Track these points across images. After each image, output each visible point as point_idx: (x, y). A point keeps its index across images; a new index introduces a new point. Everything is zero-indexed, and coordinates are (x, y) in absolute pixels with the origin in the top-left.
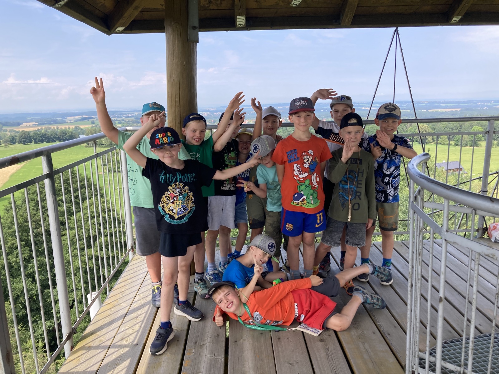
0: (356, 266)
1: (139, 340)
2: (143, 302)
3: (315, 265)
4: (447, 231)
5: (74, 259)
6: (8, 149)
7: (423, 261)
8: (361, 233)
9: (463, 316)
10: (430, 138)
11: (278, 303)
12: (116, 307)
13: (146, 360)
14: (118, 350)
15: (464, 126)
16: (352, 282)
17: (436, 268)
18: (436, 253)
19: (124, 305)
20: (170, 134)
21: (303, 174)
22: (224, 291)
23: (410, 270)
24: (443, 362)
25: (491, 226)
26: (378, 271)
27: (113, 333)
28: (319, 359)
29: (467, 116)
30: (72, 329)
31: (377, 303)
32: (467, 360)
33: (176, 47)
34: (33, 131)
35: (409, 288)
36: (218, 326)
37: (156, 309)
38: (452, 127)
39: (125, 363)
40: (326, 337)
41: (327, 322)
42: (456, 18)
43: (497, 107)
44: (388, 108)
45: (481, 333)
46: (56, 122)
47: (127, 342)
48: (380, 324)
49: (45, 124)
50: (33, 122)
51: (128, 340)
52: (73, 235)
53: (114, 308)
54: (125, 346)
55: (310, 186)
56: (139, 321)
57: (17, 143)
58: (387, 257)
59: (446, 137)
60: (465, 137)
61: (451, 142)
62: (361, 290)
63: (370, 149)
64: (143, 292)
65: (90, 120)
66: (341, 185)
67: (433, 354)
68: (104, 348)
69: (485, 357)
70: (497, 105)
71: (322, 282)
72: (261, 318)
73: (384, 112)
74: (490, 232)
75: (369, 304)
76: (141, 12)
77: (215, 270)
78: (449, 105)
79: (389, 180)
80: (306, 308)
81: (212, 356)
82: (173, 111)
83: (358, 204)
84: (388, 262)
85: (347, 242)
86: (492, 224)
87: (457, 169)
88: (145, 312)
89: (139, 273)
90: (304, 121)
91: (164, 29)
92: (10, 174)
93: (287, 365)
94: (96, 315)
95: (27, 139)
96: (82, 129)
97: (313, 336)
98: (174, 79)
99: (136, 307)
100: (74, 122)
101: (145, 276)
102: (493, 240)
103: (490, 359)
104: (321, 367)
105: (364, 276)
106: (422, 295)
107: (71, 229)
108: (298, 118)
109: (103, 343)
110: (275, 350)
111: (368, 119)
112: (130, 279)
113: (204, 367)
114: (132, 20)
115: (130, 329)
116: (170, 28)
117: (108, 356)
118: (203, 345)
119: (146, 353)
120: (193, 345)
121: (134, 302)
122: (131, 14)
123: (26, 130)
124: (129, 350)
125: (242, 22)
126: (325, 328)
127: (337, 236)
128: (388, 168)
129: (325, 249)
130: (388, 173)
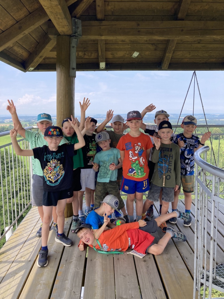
1: (32, 257)
3: (144, 212)
4: (214, 195)
5: (5, 205)
8: (171, 193)
11: (118, 238)
12: (20, 236)
13: (35, 271)
14: (18, 264)
16: (166, 224)
17: (209, 218)
19: (25, 235)
20: (58, 130)
21: (134, 157)
26: (183, 216)
27: (16, 253)
28: (142, 273)
31: (181, 237)
33: (62, 80)
36: (81, 250)
39: (21, 272)
40: (147, 259)
41: (148, 249)
47: (24, 259)
48: (182, 251)
51: (25, 258)
52: (5, 190)
53: (19, 237)
54: (23, 262)
55: (139, 164)
56: (33, 246)
58: (188, 209)
62: (171, 229)
63: (177, 142)
64: (38, 227)
66: (159, 164)
68: (9, 262)
71: (146, 224)
72: (107, 248)
73: (187, 120)
75: (176, 238)
76: (44, 59)
77: (82, 214)
79: (188, 162)
80: (136, 241)
81: (76, 269)
82: (60, 117)
83: (169, 176)
84: (188, 212)
85: (163, 199)
88: (37, 240)
90: (134, 125)
91: (56, 69)
93: (122, 276)
97: (139, 258)
98: (61, 98)
99: (32, 236)
100: (9, 122)
104: (143, 279)
105: (173, 219)
106: (208, 233)
107: (4, 186)
108: (131, 123)
109: (9, 259)
110: (115, 267)
111: (178, 125)
112: (31, 219)
113: (70, 276)
114: (38, 64)
115: (27, 251)
116: (59, 68)
117: (11, 268)
118: (71, 262)
119: (35, 267)
120: (65, 262)
121: (31, 234)
122: (38, 61)
124: (25, 264)
125: (103, 66)
126: (147, 253)
127: (157, 195)
128: (188, 154)
129: (150, 203)
130: (188, 157)
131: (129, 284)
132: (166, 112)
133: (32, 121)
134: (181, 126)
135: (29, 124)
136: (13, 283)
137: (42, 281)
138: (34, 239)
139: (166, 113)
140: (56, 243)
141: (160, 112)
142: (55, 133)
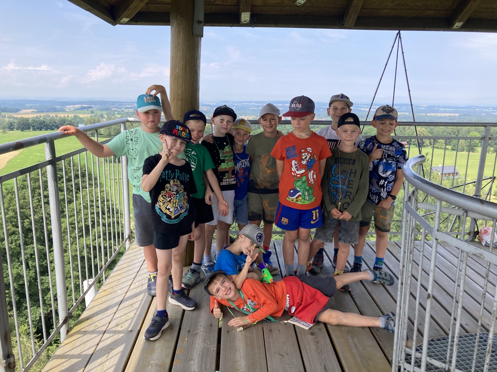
1: (133, 326)
2: (138, 290)
4: (438, 231)
6: (5, 135)
7: (414, 261)
8: (354, 230)
9: (450, 314)
10: (427, 142)
12: (112, 294)
13: (140, 346)
14: (113, 336)
15: (462, 132)
17: (426, 268)
18: (427, 254)
19: (120, 292)
21: (300, 170)
22: (220, 280)
23: (401, 268)
24: (428, 359)
25: (482, 230)
26: (380, 278)
27: (109, 319)
28: (309, 352)
29: (465, 121)
30: (69, 313)
32: (451, 357)
33: (181, 40)
34: (31, 118)
35: (399, 286)
37: (151, 297)
38: (449, 131)
39: (119, 348)
40: (316, 330)
41: (319, 316)
42: (458, 24)
43: (494, 114)
44: (385, 110)
45: (467, 332)
46: (55, 110)
47: (122, 329)
49: (44, 111)
50: (31, 109)
51: (123, 326)
53: (110, 295)
54: (120, 332)
55: (307, 182)
56: (134, 309)
57: (15, 129)
58: (380, 257)
59: (443, 141)
60: (462, 141)
61: (447, 147)
64: (139, 281)
65: (89, 109)
66: (332, 185)
67: (419, 350)
68: (99, 333)
69: (470, 356)
70: (495, 112)
74: (481, 236)
76: (147, 4)
77: (210, 262)
78: (448, 109)
79: (384, 184)
80: (297, 300)
81: (204, 344)
82: (175, 103)
83: (348, 203)
84: (380, 261)
85: (340, 239)
86: (483, 228)
87: (453, 173)
88: (140, 300)
89: (135, 262)
91: (169, 22)
92: (7, 160)
93: (278, 356)
94: (92, 301)
95: (25, 125)
96: (81, 119)
97: (304, 329)
98: (177, 72)
99: (131, 294)
100: (74, 110)
101: (141, 265)
102: (484, 244)
103: (475, 357)
104: (311, 359)
106: (411, 294)
109: (98, 328)
110: (267, 342)
111: (367, 120)
112: (126, 267)
113: (196, 355)
114: (137, 11)
115: (125, 316)
116: (175, 21)
117: (103, 341)
118: (197, 333)
119: (140, 340)
120: (187, 333)
121: (130, 290)
122: (137, 6)
123: (24, 116)
124: (124, 336)
125: (246, 19)
126: (316, 322)
127: (330, 232)
128: (385, 171)
129: (318, 245)
130: (384, 176)
131: (289, 367)
132: (347, 98)
133: (113, 109)
134: (371, 123)
135: (107, 114)
136: (109, 364)
137: (152, 360)
138: (135, 299)
139: (347, 100)
140: (170, 305)
141: (337, 96)
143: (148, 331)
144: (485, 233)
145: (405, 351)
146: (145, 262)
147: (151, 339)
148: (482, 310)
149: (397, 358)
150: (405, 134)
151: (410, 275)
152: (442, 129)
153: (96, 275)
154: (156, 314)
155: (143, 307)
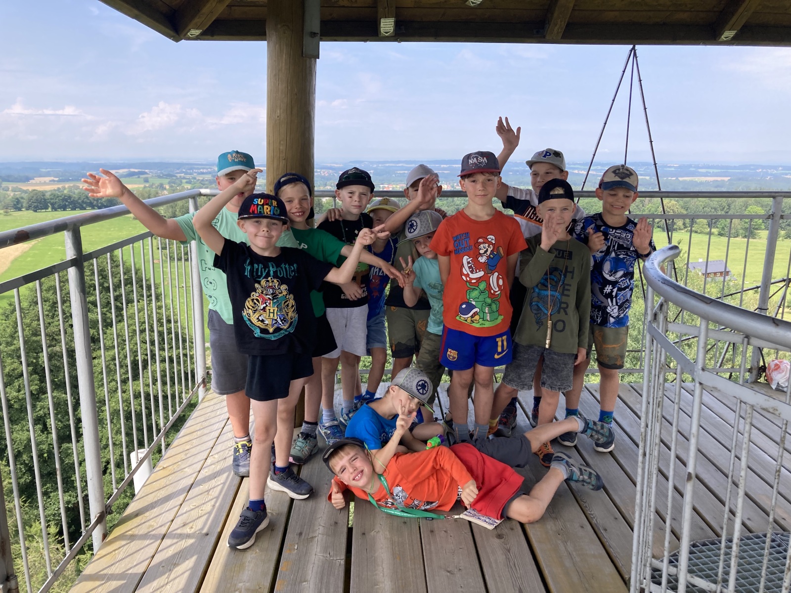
0: (557, 420)
1: (210, 527)
2: (218, 467)
3: (493, 417)
5: (111, 397)
6: (8, 218)
7: (663, 417)
8: (566, 370)
9: (723, 503)
10: (679, 223)
12: (176, 474)
13: (222, 558)
14: (177, 542)
15: (735, 205)
16: (549, 446)
17: (684, 428)
18: (686, 406)
19: (188, 471)
20: (276, 202)
21: (477, 272)
22: (349, 454)
23: (643, 430)
24: (689, 575)
25: (771, 364)
26: (592, 429)
27: (170, 515)
28: (494, 566)
29: (740, 189)
30: (106, 506)
31: (589, 480)
32: (727, 573)
33: (284, 64)
34: (49, 191)
35: (640, 458)
36: (336, 508)
37: (239, 479)
38: (714, 206)
39: (187, 562)
40: (506, 530)
41: (508, 509)
42: (729, 34)
44: (619, 173)
45: (750, 531)
47: (193, 531)
48: (592, 513)
51: (194, 527)
52: (111, 358)
53: (173, 475)
54: (188, 536)
55: (487, 292)
56: (211, 497)
57: (23, 209)
58: (607, 409)
59: (705, 221)
60: (736, 221)
61: (713, 230)
62: (564, 459)
64: (220, 452)
65: (141, 176)
66: (537, 290)
67: (673, 562)
68: (155, 537)
69: (755, 570)
70: (787, 174)
72: (405, 497)
73: (611, 178)
74: (770, 374)
75: (577, 481)
76: (229, 6)
77: (334, 420)
78: (711, 171)
79: (612, 291)
81: (325, 555)
82: (275, 165)
83: (563, 322)
84: (607, 417)
85: (544, 383)
86: (773, 361)
87: (721, 273)
88: (222, 484)
89: (213, 421)
90: (481, 189)
91: (265, 35)
92: (12, 258)
93: (444, 573)
94: (143, 486)
95: (40, 202)
97: (485, 529)
98: (279, 115)
99: (207, 474)
101: (222, 426)
102: (774, 387)
103: (764, 572)
104: (497, 578)
105: (569, 436)
106: (660, 470)
107: (109, 348)
108: (473, 184)
109: (154, 530)
110: (426, 550)
111: (584, 190)
112: (199, 430)
113: (312, 573)
114: (214, 19)
115: (196, 510)
116: (275, 33)
117: (161, 551)
118: (312, 537)
119: (222, 549)
120: (297, 537)
121: (205, 468)
122: (213, 10)
123: (39, 188)
124: (195, 542)
125: (389, 29)
126: (505, 517)
127: (528, 374)
128: (613, 271)
129: (509, 393)
130: (612, 278)
131: (462, 592)
133: (178, 175)
135: (169, 183)
136: (170, 588)
137: (241, 583)
138: (213, 481)
142: (267, 208)
143: (235, 535)
144: (776, 369)
145: (651, 564)
146: (229, 422)
147: (238, 547)
148: (774, 497)
149: (638, 576)
150: (644, 211)
151: (657, 441)
152: (703, 202)
153: (149, 444)
154: (248, 506)
155: (226, 495)
